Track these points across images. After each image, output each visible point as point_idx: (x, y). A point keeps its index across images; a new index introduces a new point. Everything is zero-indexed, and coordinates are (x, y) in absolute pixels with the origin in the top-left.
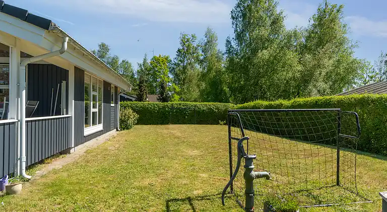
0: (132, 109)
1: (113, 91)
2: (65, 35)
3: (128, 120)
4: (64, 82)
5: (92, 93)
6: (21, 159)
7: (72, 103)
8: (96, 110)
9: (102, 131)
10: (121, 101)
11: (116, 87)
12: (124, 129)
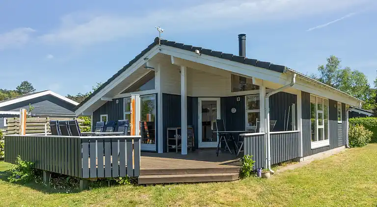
0: (365, 125)
1: (340, 108)
2: (293, 73)
3: (359, 137)
4: (294, 104)
5: (318, 112)
6: (268, 159)
7: (300, 121)
8: (323, 127)
9: (329, 146)
10: (349, 118)
11: (343, 105)
12: (354, 146)
